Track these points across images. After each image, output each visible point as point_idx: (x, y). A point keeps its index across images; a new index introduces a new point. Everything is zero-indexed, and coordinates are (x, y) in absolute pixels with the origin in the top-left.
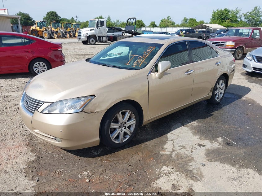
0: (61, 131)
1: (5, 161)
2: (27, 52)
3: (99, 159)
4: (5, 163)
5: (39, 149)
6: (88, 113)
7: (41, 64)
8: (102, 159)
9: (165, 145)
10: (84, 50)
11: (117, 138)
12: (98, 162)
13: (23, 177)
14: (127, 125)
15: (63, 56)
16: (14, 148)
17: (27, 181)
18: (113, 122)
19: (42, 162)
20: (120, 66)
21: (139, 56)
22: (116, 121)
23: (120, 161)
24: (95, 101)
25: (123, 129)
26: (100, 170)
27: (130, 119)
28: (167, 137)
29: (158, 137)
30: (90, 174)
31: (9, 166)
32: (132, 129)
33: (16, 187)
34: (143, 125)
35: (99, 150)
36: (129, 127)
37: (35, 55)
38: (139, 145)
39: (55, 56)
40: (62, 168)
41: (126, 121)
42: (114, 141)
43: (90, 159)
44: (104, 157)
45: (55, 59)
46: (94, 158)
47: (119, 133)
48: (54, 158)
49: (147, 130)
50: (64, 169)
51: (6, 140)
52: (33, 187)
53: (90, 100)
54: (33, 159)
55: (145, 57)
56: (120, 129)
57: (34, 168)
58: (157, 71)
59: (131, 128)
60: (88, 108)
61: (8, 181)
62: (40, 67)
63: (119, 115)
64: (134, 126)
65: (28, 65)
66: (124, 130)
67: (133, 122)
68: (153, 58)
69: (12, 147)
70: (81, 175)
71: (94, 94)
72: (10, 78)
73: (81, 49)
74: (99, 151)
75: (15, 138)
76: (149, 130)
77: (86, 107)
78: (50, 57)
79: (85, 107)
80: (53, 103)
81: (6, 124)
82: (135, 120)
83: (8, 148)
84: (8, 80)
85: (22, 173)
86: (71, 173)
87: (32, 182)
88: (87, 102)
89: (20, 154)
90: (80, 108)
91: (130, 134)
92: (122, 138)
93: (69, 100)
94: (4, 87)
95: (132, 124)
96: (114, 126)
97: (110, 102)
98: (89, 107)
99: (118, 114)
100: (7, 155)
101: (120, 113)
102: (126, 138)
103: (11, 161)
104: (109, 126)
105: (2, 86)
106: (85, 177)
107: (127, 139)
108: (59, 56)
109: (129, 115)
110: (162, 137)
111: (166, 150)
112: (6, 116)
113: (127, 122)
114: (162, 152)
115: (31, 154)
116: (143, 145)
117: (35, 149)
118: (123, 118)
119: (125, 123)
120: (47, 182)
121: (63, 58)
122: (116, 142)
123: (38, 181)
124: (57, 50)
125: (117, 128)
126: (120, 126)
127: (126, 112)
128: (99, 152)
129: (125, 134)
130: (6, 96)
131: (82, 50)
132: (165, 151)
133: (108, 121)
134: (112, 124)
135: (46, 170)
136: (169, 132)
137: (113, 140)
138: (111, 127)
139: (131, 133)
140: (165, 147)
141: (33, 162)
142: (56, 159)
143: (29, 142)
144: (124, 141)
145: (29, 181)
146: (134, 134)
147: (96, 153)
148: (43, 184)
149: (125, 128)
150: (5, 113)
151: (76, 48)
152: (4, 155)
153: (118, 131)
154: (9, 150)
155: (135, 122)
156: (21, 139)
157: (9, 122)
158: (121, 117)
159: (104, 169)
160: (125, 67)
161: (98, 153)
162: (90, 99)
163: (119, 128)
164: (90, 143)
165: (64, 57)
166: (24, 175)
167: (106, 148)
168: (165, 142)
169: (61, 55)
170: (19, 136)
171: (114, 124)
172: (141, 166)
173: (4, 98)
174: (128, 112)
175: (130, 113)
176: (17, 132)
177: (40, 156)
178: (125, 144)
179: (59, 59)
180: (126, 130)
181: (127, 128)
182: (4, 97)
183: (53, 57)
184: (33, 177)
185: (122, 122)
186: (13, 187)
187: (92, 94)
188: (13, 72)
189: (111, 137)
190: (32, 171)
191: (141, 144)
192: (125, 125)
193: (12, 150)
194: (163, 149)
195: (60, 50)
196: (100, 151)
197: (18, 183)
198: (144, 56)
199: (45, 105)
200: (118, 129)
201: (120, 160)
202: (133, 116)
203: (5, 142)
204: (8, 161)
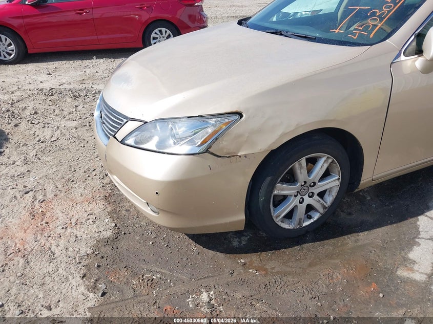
0: (157, 193)
1: (59, 230)
2: (141, 8)
3: (243, 261)
4: (56, 235)
5: (124, 212)
6: (220, 157)
7: (164, 33)
8: (247, 260)
9: (411, 250)
10: (247, 9)
11: (289, 216)
12: (239, 270)
13: (79, 279)
14: (316, 190)
15: (203, 15)
16: (82, 202)
17: (82, 289)
18: (283, 181)
19: (123, 244)
20: (317, 35)
21: (371, 10)
22: (291, 178)
23: (290, 278)
24: (240, 127)
25: (306, 198)
26: (238, 296)
27: (327, 174)
28: (416, 228)
29: (392, 223)
30: (213, 302)
31: (62, 242)
32: (329, 199)
33: (59, 301)
34: (356, 190)
35: (243, 235)
36: (322, 195)
37: (152, 15)
38: (341, 238)
39: (190, 17)
40: (159, 270)
41: (316, 180)
42: (280, 224)
43: (220, 255)
44: (254, 258)
45: (190, 24)
46: (231, 256)
47: (296, 206)
48: (148, 239)
49: (365, 198)
50: (162, 274)
51: (73, 181)
52: (89, 308)
53: (230, 125)
54: (108, 234)
55: (389, 12)
56: (299, 197)
57: (105, 259)
58: (419, 52)
59: (326, 196)
60: (221, 145)
61: (48, 282)
62: (162, 38)
63: (300, 164)
64: (334, 193)
65: (141, 34)
66: (308, 200)
67: (333, 183)
68: (412, 14)
69: (79, 199)
70: (195, 300)
71: (239, 110)
72: (113, 58)
73: (242, 6)
74: (242, 238)
75: (90, 178)
76: (369, 198)
77: (217, 142)
78: (179, 19)
79: (213, 142)
80: (146, 122)
81: (84, 147)
82: (338, 179)
83: (72, 200)
84: (109, 60)
85: (80, 265)
86: (173, 290)
87: (92, 295)
88: (221, 128)
89: (89, 217)
90: (202, 144)
91: (321, 210)
92: (300, 219)
93: (177, 120)
94: (100, 73)
95: (331, 188)
96: (283, 190)
97: (279, 132)
98: (225, 143)
99: (296, 164)
100: (65, 217)
101: (303, 161)
102: (310, 217)
103: (69, 230)
104: (272, 192)
105: (97, 72)
106: (202, 309)
107: (312, 221)
108: (197, 18)
109: (326, 166)
110: (405, 225)
111: (416, 267)
112: (87, 130)
113: (319, 181)
114: (402, 273)
115: (107, 220)
116: (350, 240)
117: (118, 210)
118: (309, 172)
119: (312, 184)
120: (121, 303)
121: (204, 22)
122: (285, 226)
123: (103, 294)
124: (192, 5)
125: (291, 196)
126: (298, 192)
127: (320, 157)
128: (244, 241)
129: (310, 208)
130: (97, 91)
131: (243, 9)
132: (412, 270)
133: (269, 179)
134: (278, 185)
135: (126, 269)
136: (422, 213)
137: (278, 221)
138: (276, 192)
139: (324, 207)
140: (411, 255)
141: (107, 241)
142: (151, 243)
143: (110, 191)
144: (304, 225)
145: (86, 292)
146: (332, 211)
147: (235, 244)
148: (112, 306)
149: (310, 197)
150: (88, 125)
151: (235, 4)
152: (60, 214)
153: (293, 202)
154: (71, 206)
155: (338, 183)
156: (99, 182)
157: (89, 142)
158: (305, 171)
159: (248, 294)
160: (328, 38)
161: (240, 242)
162: (228, 123)
163: (295, 196)
164: (222, 224)
165: (205, 19)
166: (82, 272)
167: (261, 232)
168: (412, 242)
169: (201, 15)
170: (97, 177)
171: (285, 186)
172: (341, 304)
173: (95, 94)
174: (324, 159)
175: (330, 161)
176: (97, 165)
177: (122, 229)
178: (307, 232)
179: (196, 23)
180: (314, 201)
181: (316, 197)
182: (93, 92)
183: (186, 20)
184: (96, 280)
185: (305, 182)
186: (53, 299)
187: (234, 110)
188: (119, 46)
189: (274, 215)
190: (99, 266)
191: (346, 237)
192: (311, 190)
193: (78, 204)
194: (407, 263)
195: (199, 4)
196: (246, 239)
197: (64, 291)
198: (386, 10)
199: (130, 126)
200: (292, 198)
201: (289, 274)
202: (337, 168)
203: (71, 185)
204: (64, 230)
